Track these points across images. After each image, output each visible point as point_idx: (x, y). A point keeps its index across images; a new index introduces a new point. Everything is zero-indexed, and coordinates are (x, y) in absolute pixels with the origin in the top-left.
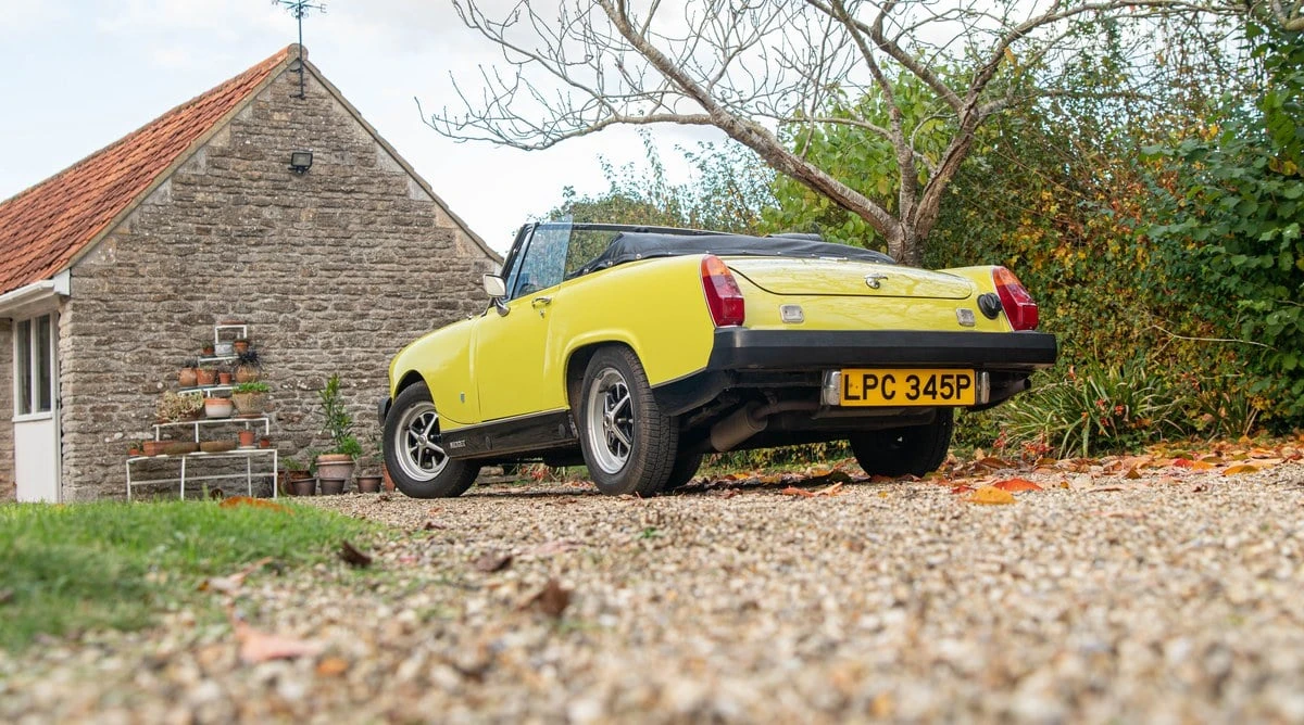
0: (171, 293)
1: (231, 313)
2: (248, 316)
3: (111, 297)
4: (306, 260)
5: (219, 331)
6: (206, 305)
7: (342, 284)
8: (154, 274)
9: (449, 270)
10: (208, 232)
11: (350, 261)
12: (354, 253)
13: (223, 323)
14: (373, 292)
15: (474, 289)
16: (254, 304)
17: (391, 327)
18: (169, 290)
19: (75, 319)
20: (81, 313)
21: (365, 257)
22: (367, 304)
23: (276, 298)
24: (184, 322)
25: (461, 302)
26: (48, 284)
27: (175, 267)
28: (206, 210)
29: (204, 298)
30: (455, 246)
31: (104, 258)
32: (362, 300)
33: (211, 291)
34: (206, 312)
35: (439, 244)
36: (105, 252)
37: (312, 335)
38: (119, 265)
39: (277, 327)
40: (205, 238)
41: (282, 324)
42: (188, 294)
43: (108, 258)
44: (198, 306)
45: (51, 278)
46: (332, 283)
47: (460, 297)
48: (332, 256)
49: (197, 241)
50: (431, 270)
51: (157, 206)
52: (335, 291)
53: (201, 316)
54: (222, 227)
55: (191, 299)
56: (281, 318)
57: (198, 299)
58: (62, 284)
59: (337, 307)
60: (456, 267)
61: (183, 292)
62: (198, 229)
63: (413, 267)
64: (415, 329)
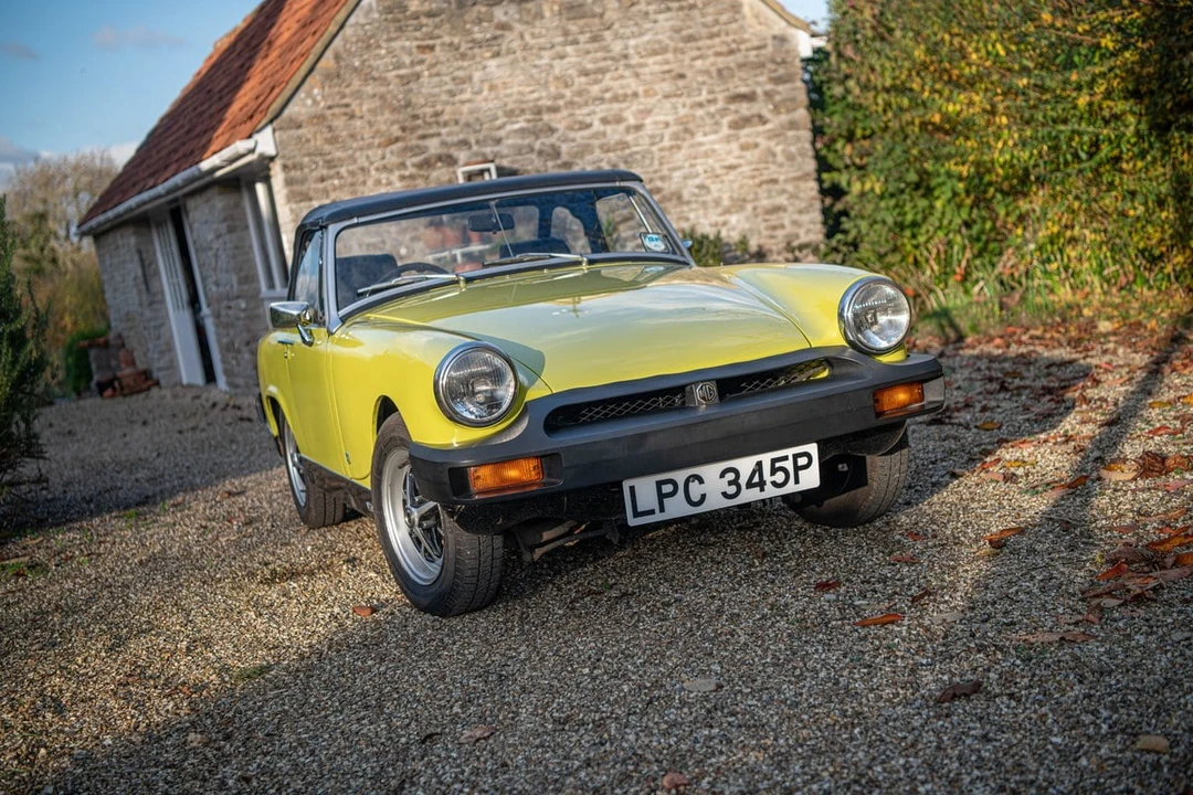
0: (399, 133)
1: (475, 148)
2: (496, 149)
3: (327, 148)
4: (558, 67)
5: (464, 173)
6: (444, 144)
7: (607, 90)
8: (372, 111)
9: (739, 50)
10: (432, 48)
11: (613, 59)
12: (617, 47)
13: (466, 164)
14: (647, 94)
15: (775, 71)
16: (502, 133)
17: (676, 136)
18: (396, 131)
19: (289, 182)
20: (296, 174)
21: (631, 51)
22: (641, 112)
23: (528, 121)
24: (420, 166)
25: (759, 90)
26: (249, 144)
27: (399, 101)
28: (424, 20)
29: (439, 134)
30: (744, 18)
31: (309, 102)
32: (634, 108)
33: (446, 124)
34: (444, 151)
35: (724, 18)
36: (309, 95)
37: (578, 161)
38: (330, 108)
39: (534, 156)
40: (428, 57)
41: (540, 153)
42: (420, 132)
43: (315, 102)
44: (433, 146)
45: (250, 137)
46: (595, 90)
47: (758, 83)
48: (590, 56)
49: (421, 62)
50: (718, 54)
51: (363, 26)
52: (602, 100)
53: (440, 158)
54: (447, 39)
55: (424, 137)
56: (537, 145)
57: (433, 136)
58: (265, 142)
59: (604, 121)
60: (748, 45)
61: (413, 129)
62: (419, 47)
63: (696, 53)
64: (705, 135)
